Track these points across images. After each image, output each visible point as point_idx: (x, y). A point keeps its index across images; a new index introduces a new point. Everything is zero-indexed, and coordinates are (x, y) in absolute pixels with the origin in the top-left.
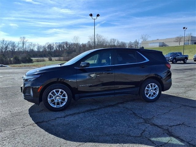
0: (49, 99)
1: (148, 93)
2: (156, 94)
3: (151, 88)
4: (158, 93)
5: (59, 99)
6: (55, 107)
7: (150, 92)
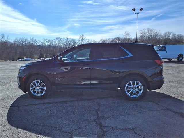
0: (31, 88)
1: (130, 91)
2: (140, 93)
3: (132, 86)
4: (142, 91)
5: (39, 89)
6: (36, 95)
7: (132, 90)
